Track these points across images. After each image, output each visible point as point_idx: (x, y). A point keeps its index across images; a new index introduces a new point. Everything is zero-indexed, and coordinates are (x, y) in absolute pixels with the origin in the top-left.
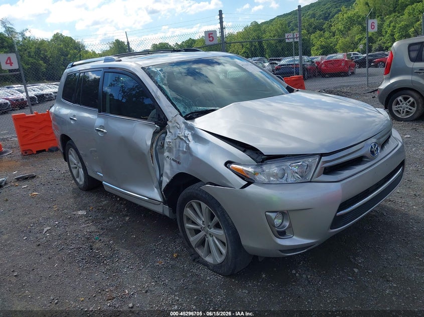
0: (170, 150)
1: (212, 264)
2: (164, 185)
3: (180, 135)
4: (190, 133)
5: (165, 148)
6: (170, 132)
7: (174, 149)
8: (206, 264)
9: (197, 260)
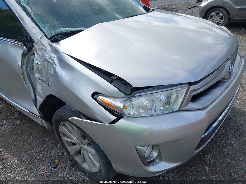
0: (40, 71)
1: (88, 171)
2: (39, 104)
3: (47, 58)
4: (56, 56)
5: (35, 69)
6: (38, 54)
7: (44, 71)
8: (83, 171)
9: (75, 166)
